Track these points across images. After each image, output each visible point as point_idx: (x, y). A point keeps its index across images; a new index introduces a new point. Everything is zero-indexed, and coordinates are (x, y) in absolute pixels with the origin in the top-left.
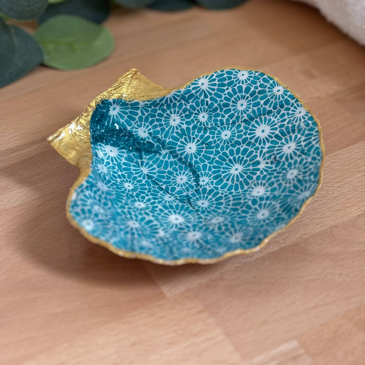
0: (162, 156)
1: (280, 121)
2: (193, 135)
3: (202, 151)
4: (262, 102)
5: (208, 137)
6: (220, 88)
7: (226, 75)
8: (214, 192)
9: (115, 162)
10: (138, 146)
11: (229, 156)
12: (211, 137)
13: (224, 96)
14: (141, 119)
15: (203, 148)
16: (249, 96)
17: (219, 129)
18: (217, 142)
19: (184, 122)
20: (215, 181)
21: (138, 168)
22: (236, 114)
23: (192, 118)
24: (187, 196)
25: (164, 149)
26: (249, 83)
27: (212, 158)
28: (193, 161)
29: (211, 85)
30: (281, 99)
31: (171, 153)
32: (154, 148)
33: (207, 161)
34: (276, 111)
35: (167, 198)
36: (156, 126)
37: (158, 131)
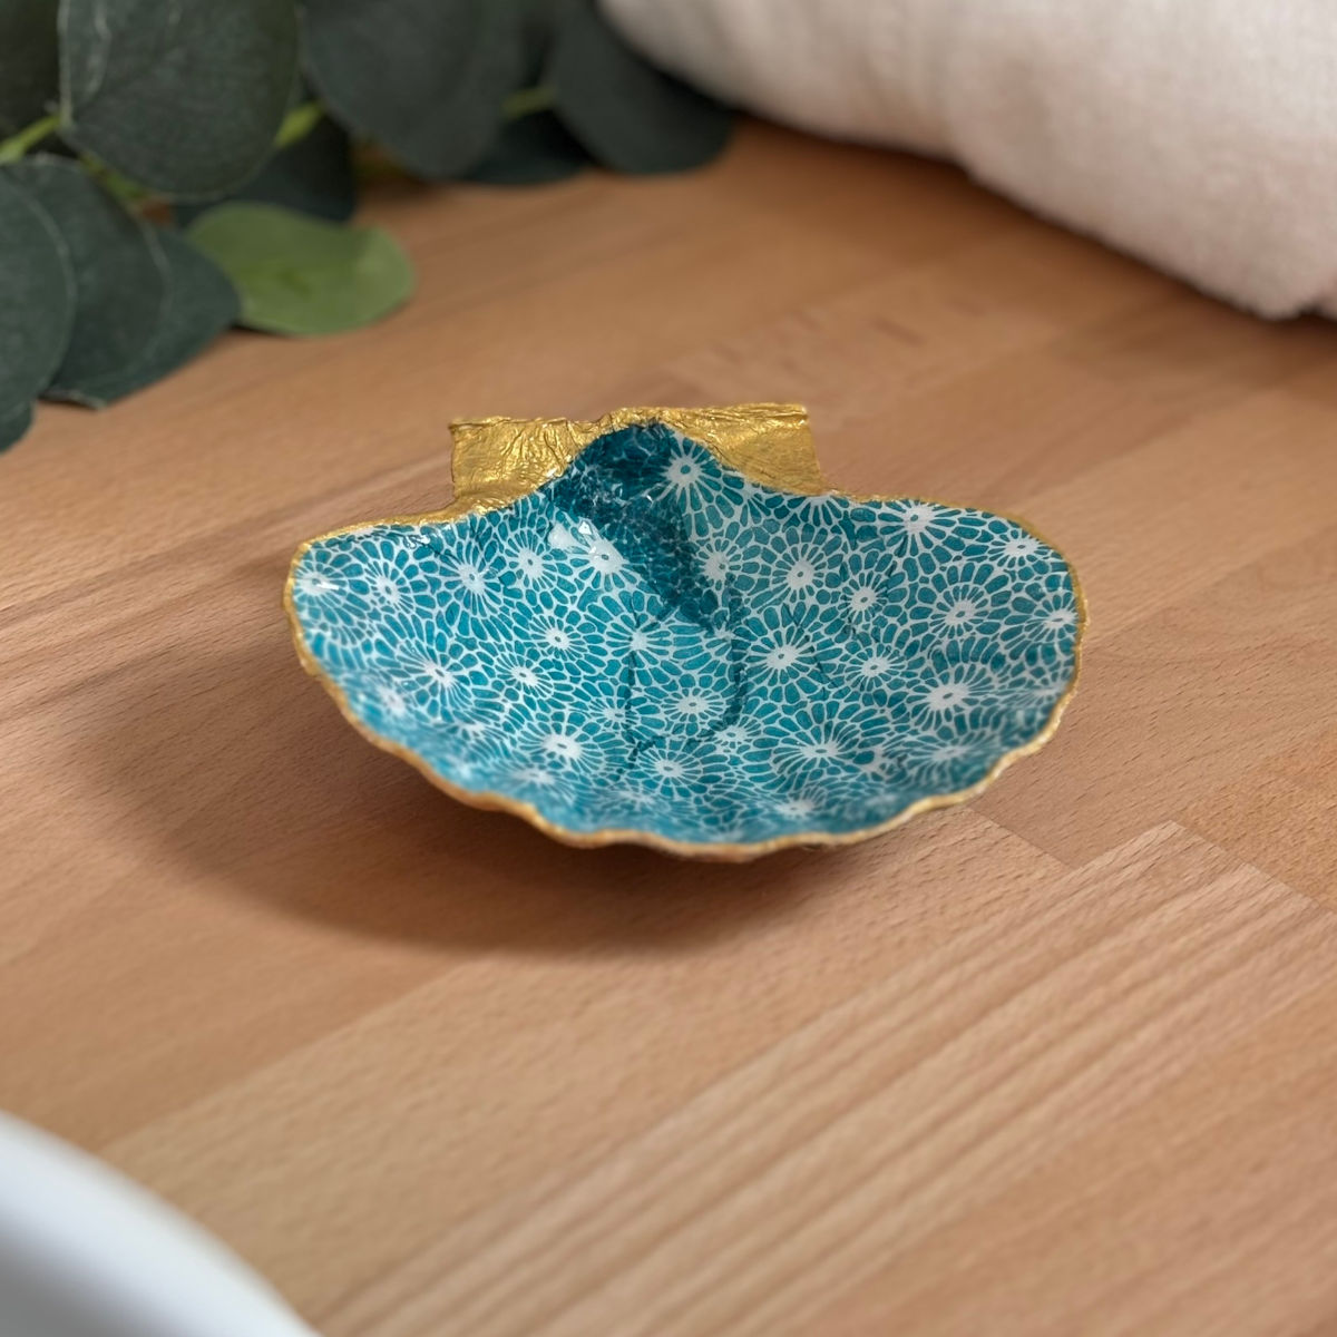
0: (709, 640)
1: (1000, 690)
2: (811, 631)
3: (796, 677)
4: (1004, 628)
5: (839, 651)
6: (945, 547)
7: (985, 528)
8: (719, 764)
9: (588, 583)
10: (679, 589)
11: (837, 716)
12: (842, 655)
13: (937, 571)
14: (732, 530)
15: (806, 670)
16: (990, 601)
18: (843, 674)
19: (816, 590)
20: (754, 749)
21: (629, 630)
22: (931, 629)
23: (840, 589)
24: (659, 737)
25: (728, 628)
26: (1014, 572)
27: (801, 700)
28: (757, 686)
29: (933, 532)
30: (1044, 640)
31: (735, 644)
33: (783, 702)
34: (1013, 664)
35: (611, 712)
36: (753, 568)
37: (752, 581)
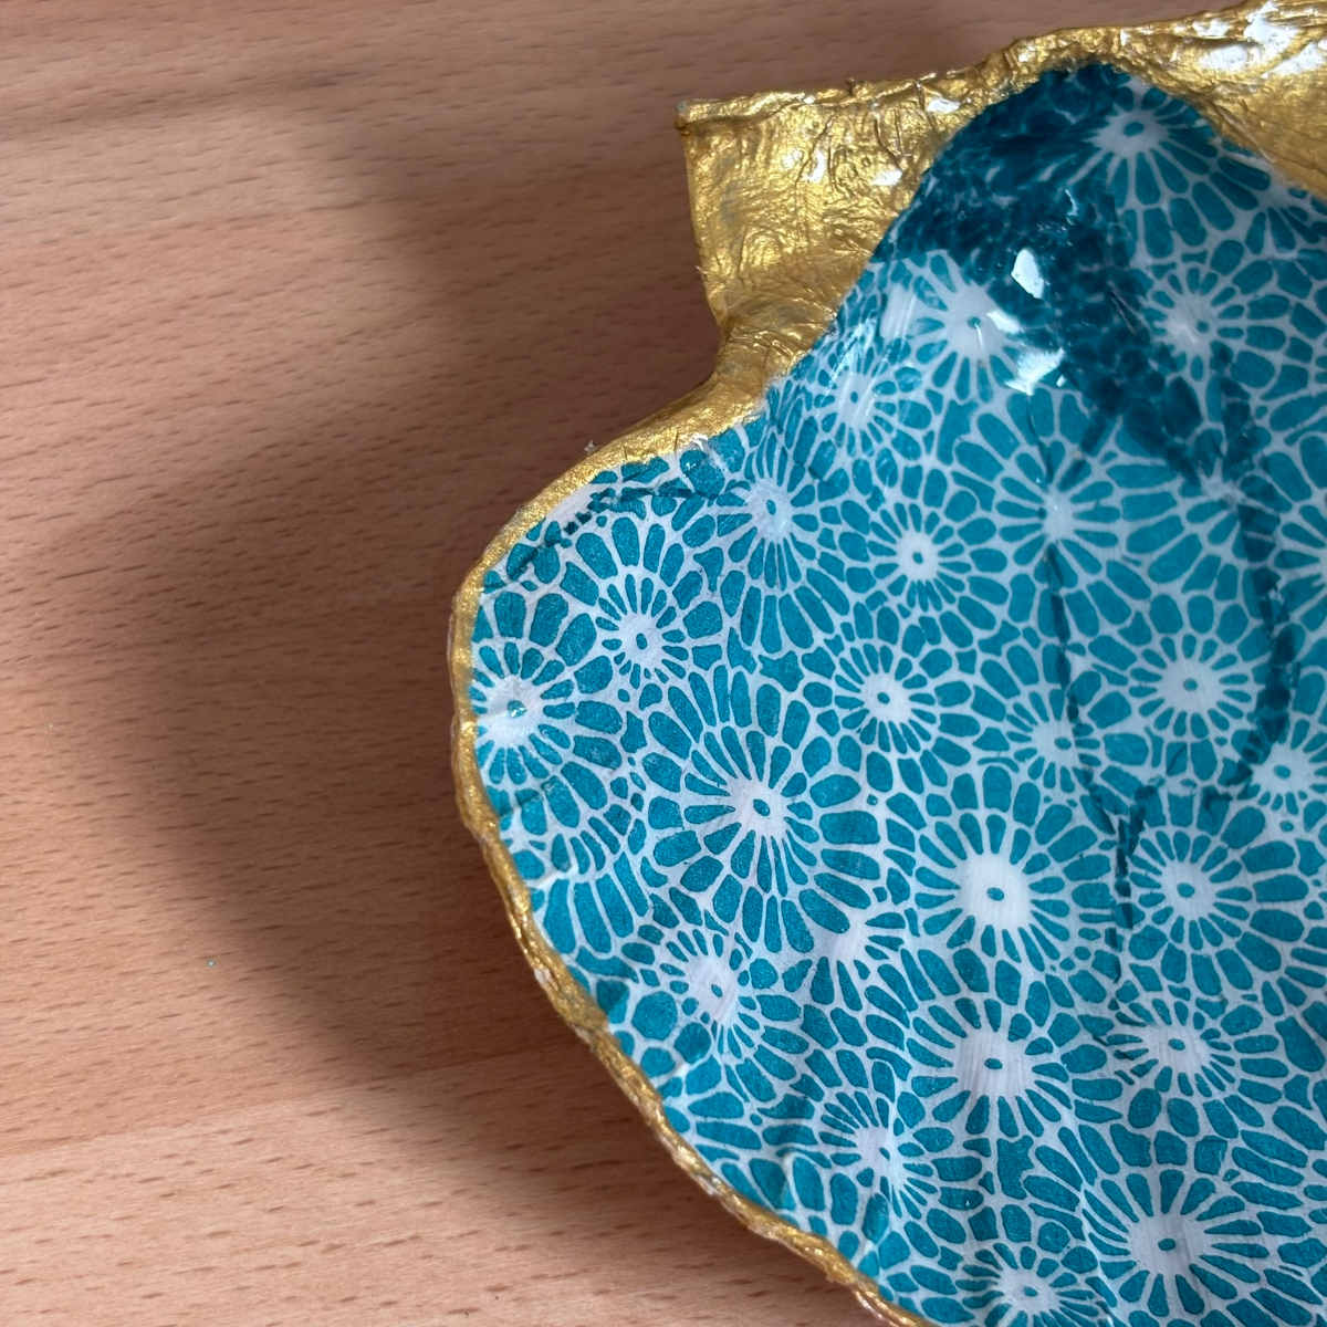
0: (1191, 502)
8: (1282, 872)
9: (948, 392)
10: (1118, 376)
21: (1033, 487)
24: (1147, 793)
25: (1230, 474)
28: (1312, 637)
31: (1247, 516)
35: (1047, 738)
36: (1274, 338)
37: (1267, 367)
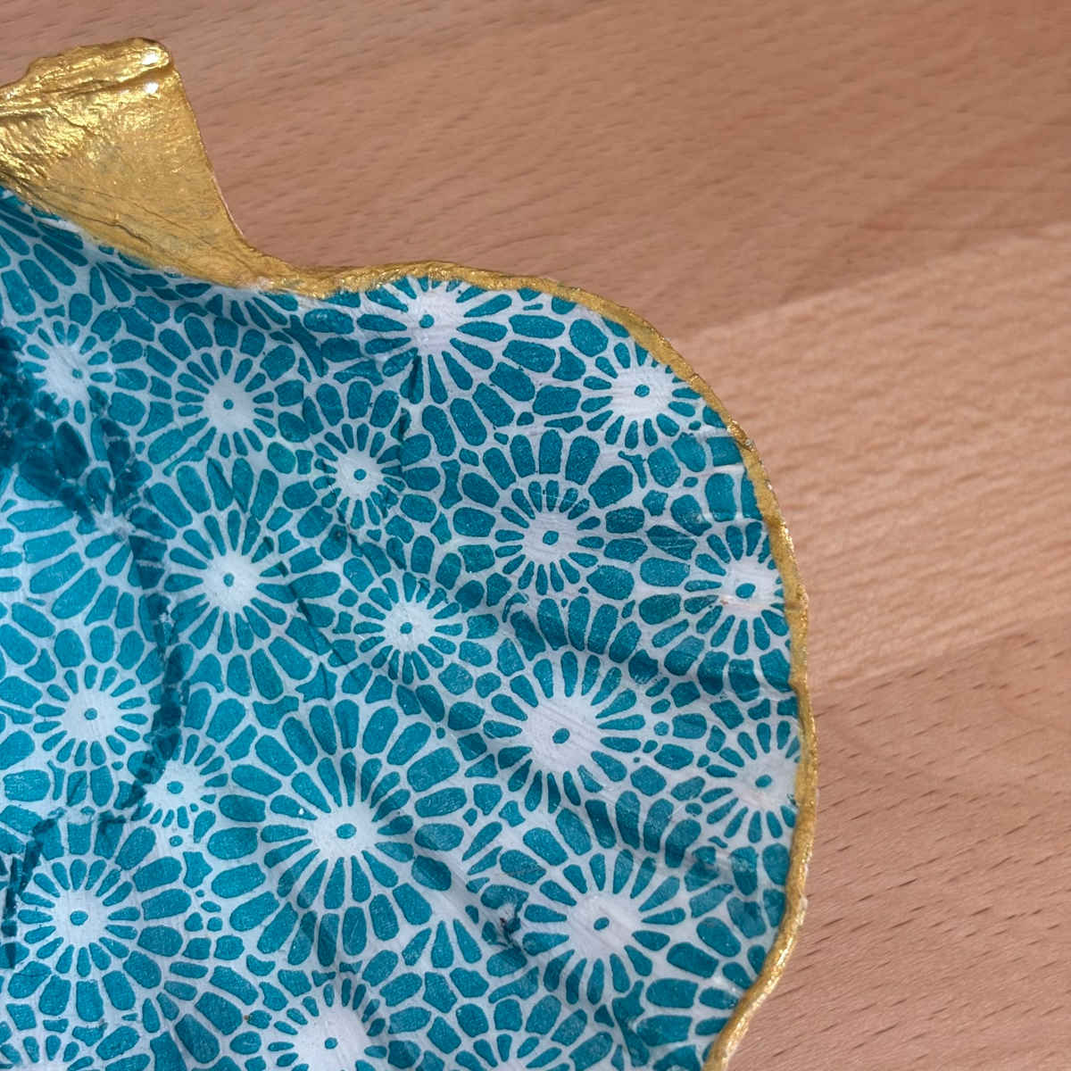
0: (88, 539)
1: (662, 741)
2: (272, 526)
3: (265, 633)
4: (643, 591)
5: (331, 581)
6: (496, 388)
7: (563, 341)
8: (168, 887)
10: (8, 428)
11: (359, 741)
12: (341, 590)
13: (490, 442)
14: (79, 307)
15: (279, 617)
16: (603, 521)
17: (396, 575)
18: (350, 636)
19: (265, 441)
20: (222, 824)
22: (499, 565)
23: (309, 445)
24: (48, 825)
25: (118, 509)
26: (639, 457)
27: (284, 694)
28: (199, 655)
29: (467, 350)
30: (727, 648)
31: (138, 546)
32: (76, 477)
33: (255, 695)
34: (675, 680)
36: (136, 379)
37: (138, 406)
